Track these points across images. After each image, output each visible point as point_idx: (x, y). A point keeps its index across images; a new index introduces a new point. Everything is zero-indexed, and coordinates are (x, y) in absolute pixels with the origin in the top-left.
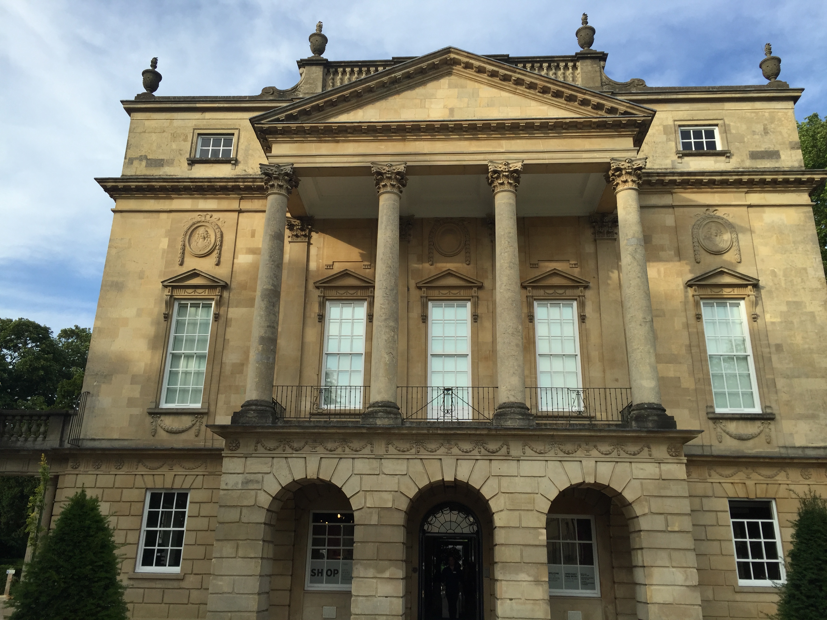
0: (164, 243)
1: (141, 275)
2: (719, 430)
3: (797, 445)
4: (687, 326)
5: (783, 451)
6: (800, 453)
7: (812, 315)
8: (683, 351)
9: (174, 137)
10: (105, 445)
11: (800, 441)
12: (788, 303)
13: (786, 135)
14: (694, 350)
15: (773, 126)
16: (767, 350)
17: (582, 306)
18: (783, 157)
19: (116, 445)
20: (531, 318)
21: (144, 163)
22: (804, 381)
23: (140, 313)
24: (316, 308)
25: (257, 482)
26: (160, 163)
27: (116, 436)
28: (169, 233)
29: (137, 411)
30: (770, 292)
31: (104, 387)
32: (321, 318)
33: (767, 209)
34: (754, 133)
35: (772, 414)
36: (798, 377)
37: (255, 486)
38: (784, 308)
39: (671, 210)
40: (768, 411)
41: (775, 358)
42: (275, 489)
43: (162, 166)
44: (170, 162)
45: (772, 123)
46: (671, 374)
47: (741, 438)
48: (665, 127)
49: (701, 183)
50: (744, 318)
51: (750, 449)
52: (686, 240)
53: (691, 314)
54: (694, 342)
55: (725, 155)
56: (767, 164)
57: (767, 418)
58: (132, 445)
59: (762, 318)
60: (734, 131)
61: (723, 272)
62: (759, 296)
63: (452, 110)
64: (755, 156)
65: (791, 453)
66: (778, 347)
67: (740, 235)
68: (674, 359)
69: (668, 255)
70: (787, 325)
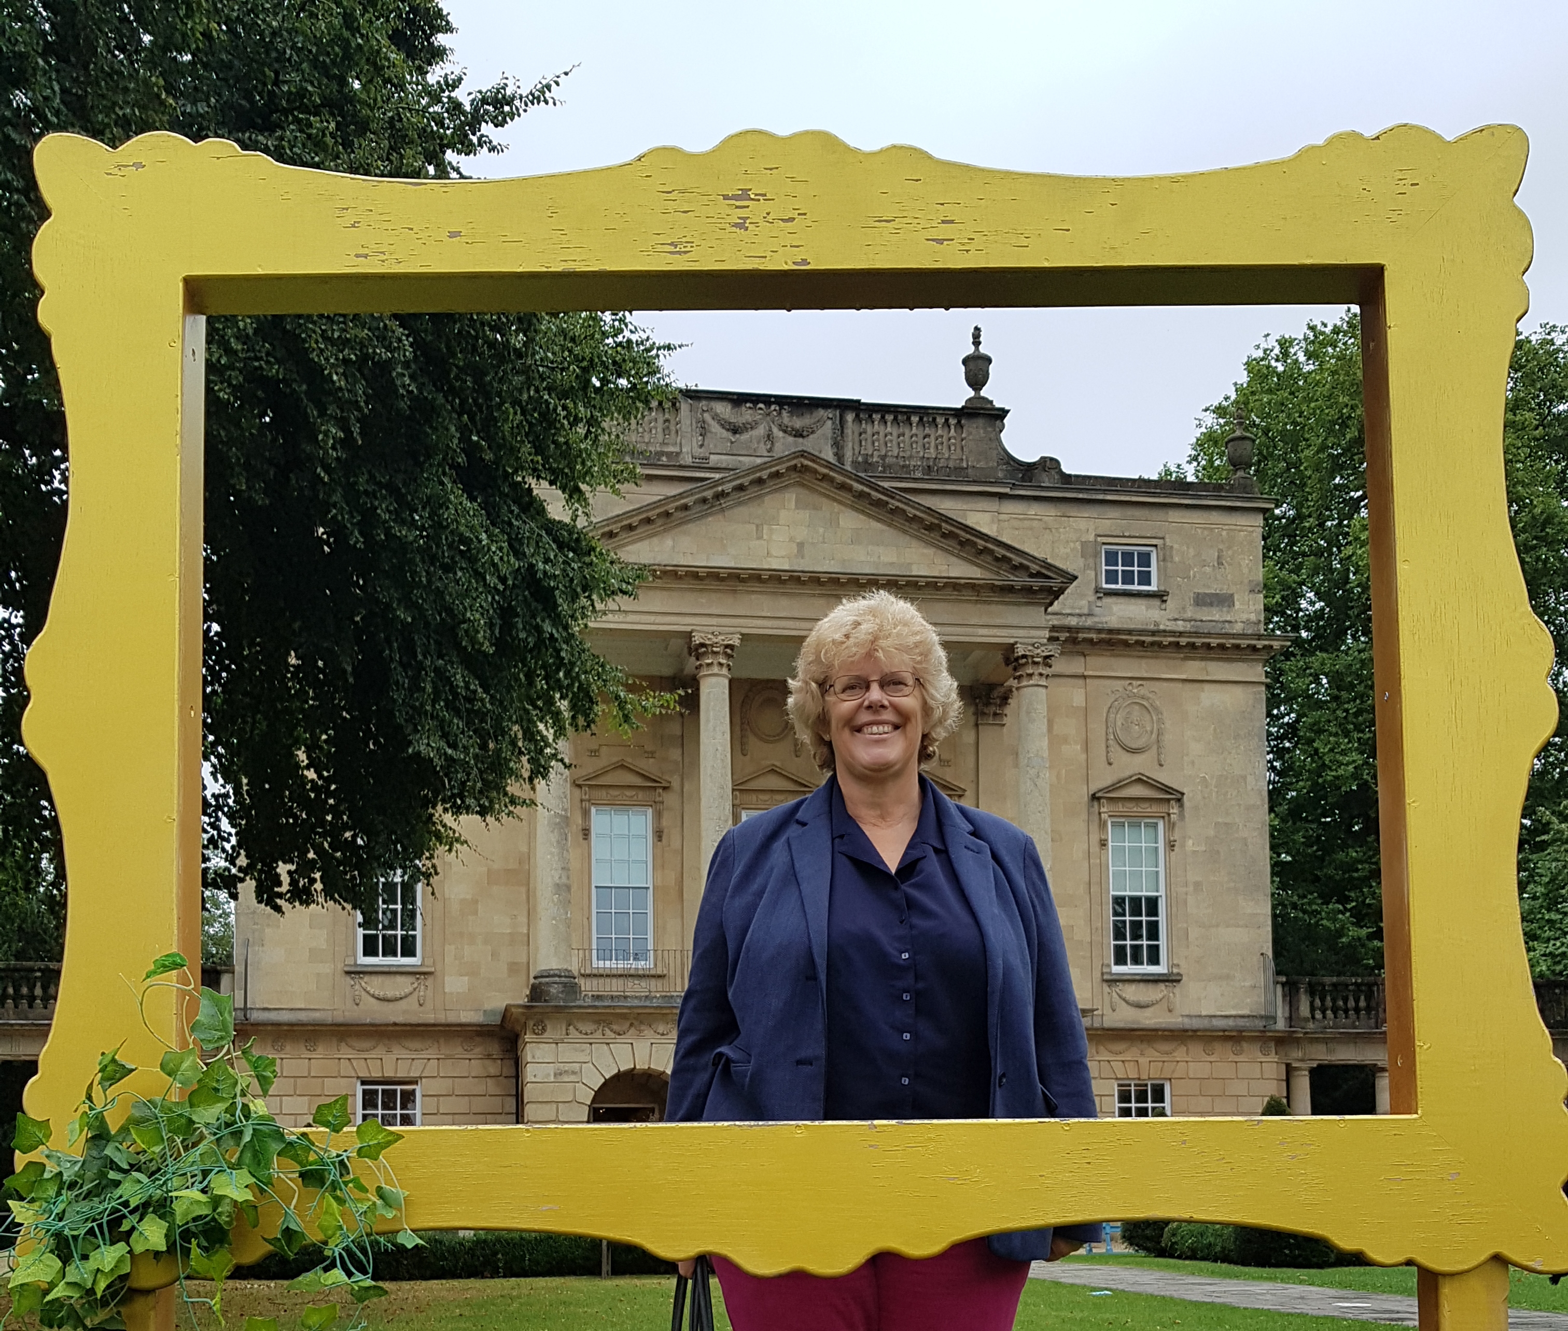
2: (1115, 995)
3: (1204, 1013)
4: (1088, 854)
5: (1187, 1021)
6: (1205, 1024)
7: (1245, 841)
8: (1082, 890)
11: (1207, 1008)
12: (1217, 825)
13: (1246, 570)
15: (1230, 553)
16: (1184, 889)
18: (1238, 604)
22: (1222, 931)
24: (579, 819)
25: (574, 1073)
30: (1196, 808)
32: (586, 833)
33: (1207, 687)
34: (1204, 562)
35: (1179, 974)
36: (1217, 925)
37: (573, 1078)
38: (1211, 832)
39: (1081, 682)
40: (1175, 971)
41: (1190, 900)
42: (597, 1082)
45: (1229, 547)
47: (1139, 1006)
48: (1084, 544)
49: (1126, 644)
50: (1161, 845)
51: (1149, 1019)
52: (1098, 729)
53: (1095, 838)
54: (1095, 879)
55: (1160, 596)
56: (1215, 614)
57: (1171, 980)
58: (328, 1017)
59: (1183, 846)
60: (1177, 559)
61: (1140, 781)
62: (1182, 816)
63: (801, 545)
64: (1201, 600)
65: (1196, 1024)
66: (1197, 885)
67: (1168, 724)
68: (1067, 902)
69: (1073, 750)
70: (1212, 856)
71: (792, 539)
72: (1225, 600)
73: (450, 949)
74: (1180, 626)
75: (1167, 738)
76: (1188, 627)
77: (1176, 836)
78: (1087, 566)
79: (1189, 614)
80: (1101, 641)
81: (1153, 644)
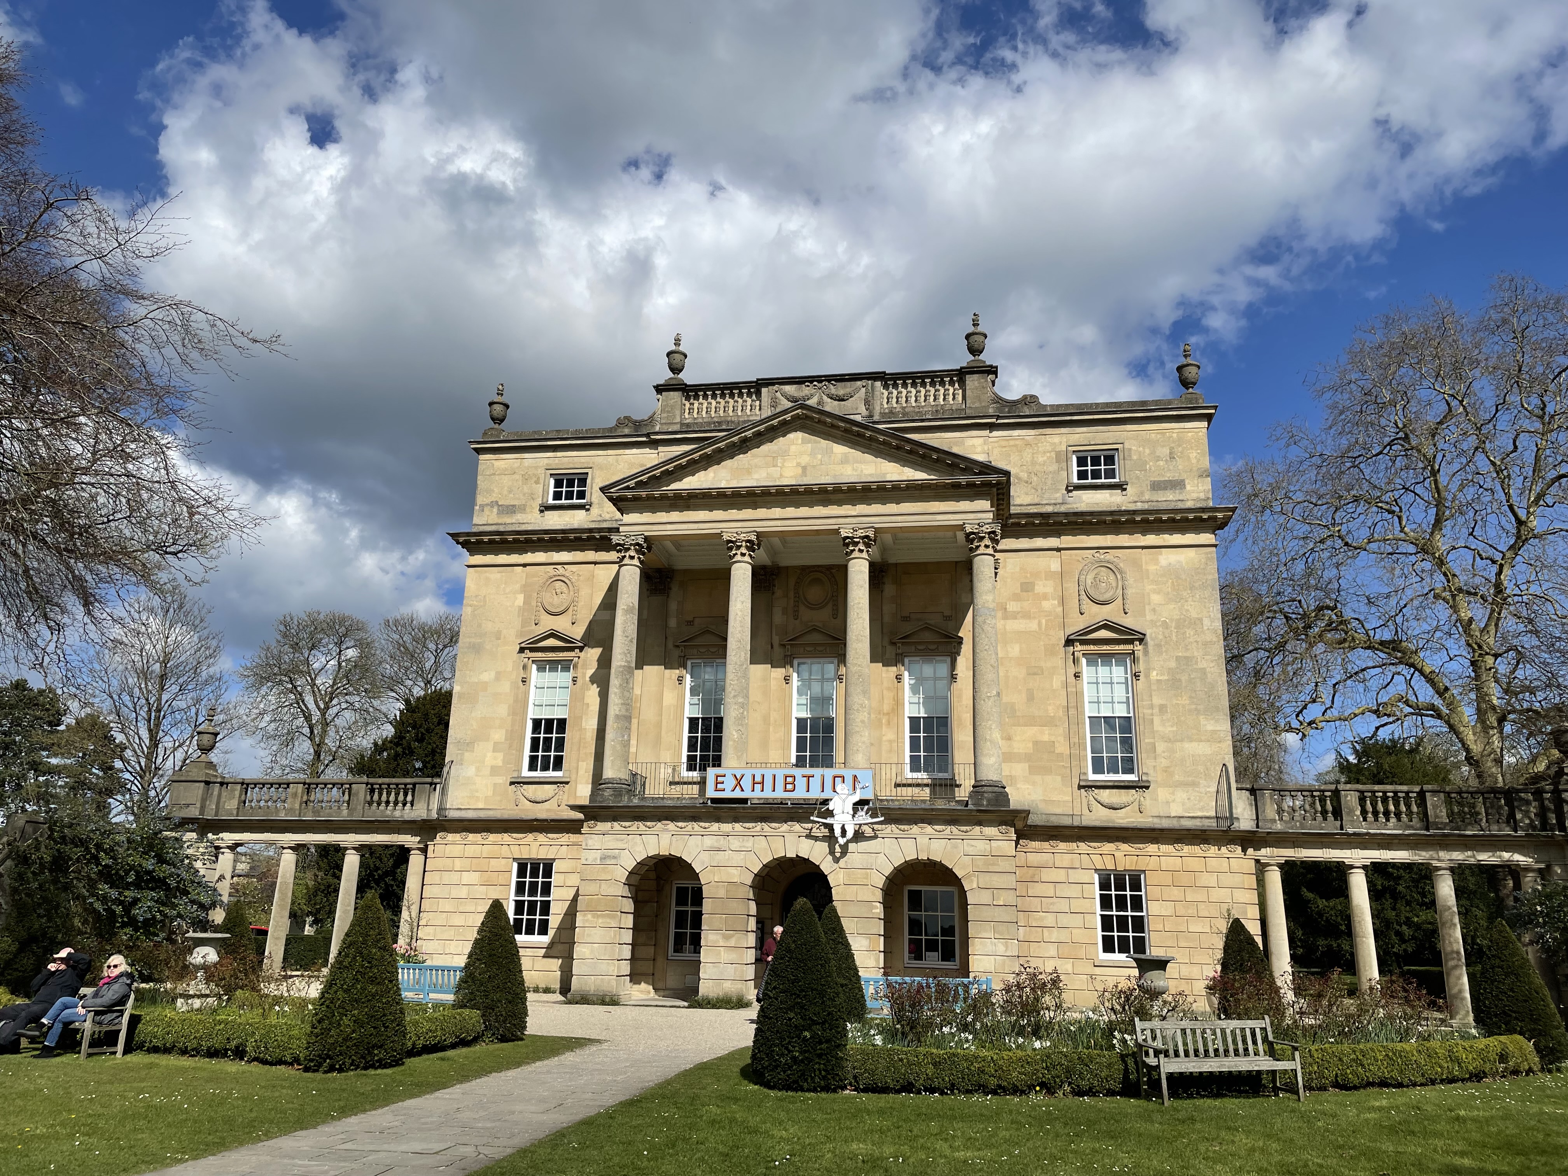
0: (520, 600)
1: (498, 635)
2: (1091, 798)
3: (1173, 815)
4: (1067, 685)
5: (1156, 820)
6: (1174, 823)
7: (1203, 671)
8: (1061, 713)
9: (526, 479)
10: (470, 814)
11: (1176, 810)
12: (1178, 658)
13: (1194, 461)
14: (1072, 712)
15: (1180, 449)
16: (1150, 711)
17: (953, 663)
18: (1188, 487)
19: (482, 814)
20: (900, 677)
21: (495, 510)
22: (1186, 745)
23: (498, 676)
24: (677, 670)
25: (614, 858)
26: (511, 510)
27: (481, 806)
28: (524, 588)
29: (499, 779)
30: (1159, 646)
31: (467, 754)
32: (681, 680)
33: (1164, 550)
34: (1158, 459)
35: (1148, 781)
36: (1182, 741)
37: (613, 862)
38: (1173, 664)
39: (1056, 553)
40: (1146, 778)
41: (1157, 720)
42: (631, 864)
43: (514, 512)
44: (522, 509)
45: (1179, 446)
46: (1046, 738)
47: (1113, 807)
48: (1058, 454)
49: (1090, 523)
50: (1129, 674)
51: (1121, 818)
52: (1071, 588)
53: (1071, 671)
54: (1072, 704)
55: (1121, 487)
56: (1168, 497)
57: (1141, 786)
58: (498, 815)
59: (1147, 676)
60: (1135, 457)
61: (1107, 626)
62: (1146, 653)
63: (805, 468)
64: (1157, 486)
65: (1166, 823)
66: (1162, 708)
67: (1130, 581)
68: (1049, 722)
69: (1051, 605)
70: (1174, 684)
71: (798, 465)
72: (1178, 485)
73: (583, 765)
74: (1139, 506)
75: (1129, 592)
76: (1146, 506)
77: (1141, 666)
78: (1061, 469)
79: (1147, 497)
80: (1069, 523)
81: (1114, 521)
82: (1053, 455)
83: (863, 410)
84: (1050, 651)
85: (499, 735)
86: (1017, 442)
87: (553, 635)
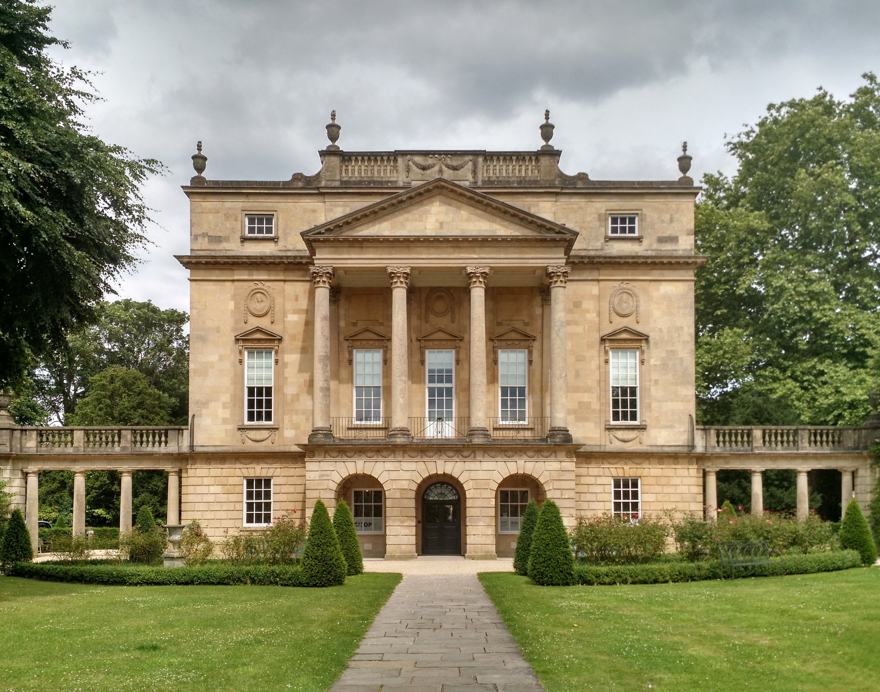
0: (231, 305)
1: (218, 330)
2: (612, 436)
3: (658, 445)
4: (599, 367)
5: (649, 448)
6: (659, 450)
7: (682, 359)
8: (595, 385)
9: (227, 217)
10: (211, 449)
11: (660, 442)
12: (667, 351)
13: (686, 224)
14: (603, 384)
15: (677, 216)
16: (649, 384)
17: (530, 353)
18: (680, 241)
19: (219, 449)
20: (495, 362)
21: (206, 239)
22: (669, 404)
23: (221, 358)
24: (347, 355)
25: (328, 476)
26: (218, 240)
28: (234, 297)
29: (229, 427)
30: (656, 343)
31: (204, 411)
32: (350, 362)
33: (663, 283)
34: (663, 221)
35: (645, 425)
36: (666, 401)
37: (327, 478)
38: (664, 355)
39: (596, 283)
40: (644, 423)
41: (653, 389)
42: (339, 480)
43: (221, 242)
44: (227, 239)
45: (676, 213)
46: (586, 400)
47: (624, 441)
48: (600, 215)
49: (619, 263)
50: (638, 361)
51: (629, 447)
52: (605, 306)
53: (603, 359)
54: (603, 379)
55: (639, 239)
56: (667, 247)
57: (642, 428)
58: (230, 449)
59: (649, 362)
60: (648, 220)
61: (626, 330)
62: (648, 348)
63: (441, 224)
64: (661, 240)
65: (655, 450)
66: (656, 382)
67: (642, 303)
68: (588, 390)
69: (592, 316)
70: (664, 367)
71: (437, 220)
73: (287, 418)
74: (649, 253)
75: (642, 309)
76: (653, 254)
77: (646, 356)
78: (601, 226)
79: (654, 247)
80: (606, 263)
81: (634, 263)
82: (597, 216)
83: (470, 177)
84: (590, 346)
85: (226, 398)
86: (574, 206)
87: (258, 330)
